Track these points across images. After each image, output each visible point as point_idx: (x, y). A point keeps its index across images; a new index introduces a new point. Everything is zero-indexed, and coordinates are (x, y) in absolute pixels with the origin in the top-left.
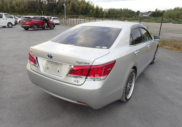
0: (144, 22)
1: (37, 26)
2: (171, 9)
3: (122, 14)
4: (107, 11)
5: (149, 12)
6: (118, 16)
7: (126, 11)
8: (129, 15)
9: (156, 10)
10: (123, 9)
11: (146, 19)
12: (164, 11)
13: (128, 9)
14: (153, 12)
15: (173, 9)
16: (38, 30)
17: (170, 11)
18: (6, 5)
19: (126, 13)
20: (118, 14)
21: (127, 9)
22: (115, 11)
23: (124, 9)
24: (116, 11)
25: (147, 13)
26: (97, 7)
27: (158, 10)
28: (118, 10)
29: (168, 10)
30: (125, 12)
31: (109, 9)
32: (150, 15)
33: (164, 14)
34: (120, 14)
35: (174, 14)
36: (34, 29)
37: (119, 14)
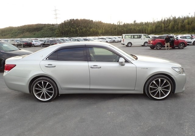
1: (160, 45)
16: (160, 49)
18: (177, 25)
36: (156, 48)
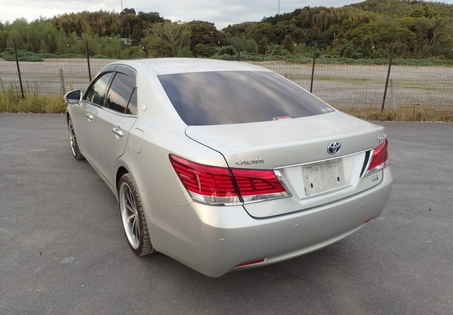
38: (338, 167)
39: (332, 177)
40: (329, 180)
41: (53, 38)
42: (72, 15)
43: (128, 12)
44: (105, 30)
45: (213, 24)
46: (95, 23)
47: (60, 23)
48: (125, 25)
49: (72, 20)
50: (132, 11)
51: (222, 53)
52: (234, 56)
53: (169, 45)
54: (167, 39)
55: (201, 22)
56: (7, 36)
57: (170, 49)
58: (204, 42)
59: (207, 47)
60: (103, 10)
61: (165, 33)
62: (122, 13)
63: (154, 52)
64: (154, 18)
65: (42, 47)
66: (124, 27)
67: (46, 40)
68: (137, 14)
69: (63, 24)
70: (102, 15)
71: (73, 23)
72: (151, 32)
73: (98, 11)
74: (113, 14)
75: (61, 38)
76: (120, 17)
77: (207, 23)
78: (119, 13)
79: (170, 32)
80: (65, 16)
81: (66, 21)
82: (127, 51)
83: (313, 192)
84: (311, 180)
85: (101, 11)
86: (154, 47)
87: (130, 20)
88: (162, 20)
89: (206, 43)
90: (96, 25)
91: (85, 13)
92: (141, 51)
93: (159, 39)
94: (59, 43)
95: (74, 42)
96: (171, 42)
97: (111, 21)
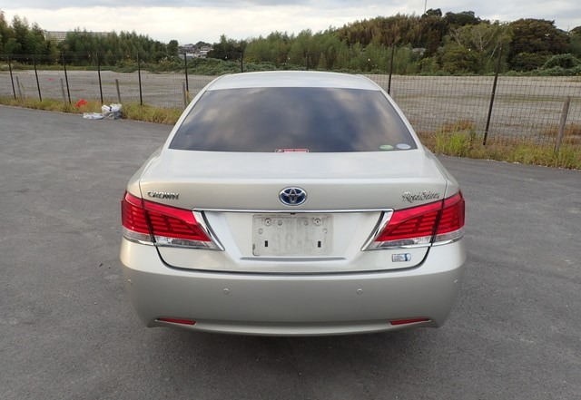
0: (201, 74)
2: (260, 38)
3: (120, 49)
4: (62, 39)
5: (201, 45)
6: (106, 56)
7: (130, 40)
8: (146, 54)
9: (223, 38)
10: (118, 34)
11: (204, 66)
12: (243, 44)
13: (138, 34)
14: (216, 46)
15: (265, 37)
17: (259, 43)
19: (134, 48)
20: (106, 50)
21: (134, 33)
22: (95, 42)
23: (122, 32)
24: (97, 38)
25: (194, 46)
26: (17, 23)
27: (227, 40)
28: (103, 39)
29: (254, 41)
30: (129, 44)
31: (68, 33)
32: (209, 54)
33: (247, 50)
34: (113, 51)
35: (273, 51)
37: (110, 52)
38: (322, 227)
39: (307, 240)
40: (300, 242)
41: (334, 51)
42: (365, 23)
43: (432, 14)
44: (399, 38)
45: (553, 22)
46: (388, 30)
47: (349, 33)
48: (425, 31)
49: (362, 29)
50: (438, 12)
51: (552, 65)
52: (571, 70)
53: (476, 55)
54: (474, 47)
55: (533, 20)
56: (289, 50)
57: (475, 61)
58: (532, 49)
59: (535, 56)
60: (401, 14)
61: (472, 39)
62: (424, 16)
63: (451, 65)
64: (467, 19)
65: (320, 61)
66: (423, 33)
67: (326, 53)
68: (443, 15)
69: (352, 33)
70: (398, 20)
71: (363, 32)
72: (453, 39)
73: (395, 15)
74: (412, 18)
75: (343, 51)
76: (420, 21)
77: (543, 21)
78: (421, 16)
79: (480, 37)
80: (356, 24)
81: (356, 29)
82: (417, 64)
83: (267, 252)
84: (266, 236)
85: (398, 15)
86: (452, 59)
87: (432, 25)
88: (476, 22)
89: (535, 51)
90: (389, 33)
91: (379, 19)
92: (434, 64)
93: (461, 47)
94: (339, 56)
95: (355, 55)
96: (478, 51)
97: (409, 26)
